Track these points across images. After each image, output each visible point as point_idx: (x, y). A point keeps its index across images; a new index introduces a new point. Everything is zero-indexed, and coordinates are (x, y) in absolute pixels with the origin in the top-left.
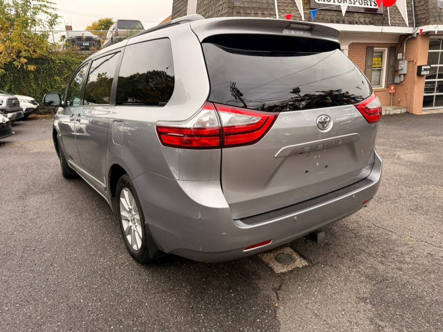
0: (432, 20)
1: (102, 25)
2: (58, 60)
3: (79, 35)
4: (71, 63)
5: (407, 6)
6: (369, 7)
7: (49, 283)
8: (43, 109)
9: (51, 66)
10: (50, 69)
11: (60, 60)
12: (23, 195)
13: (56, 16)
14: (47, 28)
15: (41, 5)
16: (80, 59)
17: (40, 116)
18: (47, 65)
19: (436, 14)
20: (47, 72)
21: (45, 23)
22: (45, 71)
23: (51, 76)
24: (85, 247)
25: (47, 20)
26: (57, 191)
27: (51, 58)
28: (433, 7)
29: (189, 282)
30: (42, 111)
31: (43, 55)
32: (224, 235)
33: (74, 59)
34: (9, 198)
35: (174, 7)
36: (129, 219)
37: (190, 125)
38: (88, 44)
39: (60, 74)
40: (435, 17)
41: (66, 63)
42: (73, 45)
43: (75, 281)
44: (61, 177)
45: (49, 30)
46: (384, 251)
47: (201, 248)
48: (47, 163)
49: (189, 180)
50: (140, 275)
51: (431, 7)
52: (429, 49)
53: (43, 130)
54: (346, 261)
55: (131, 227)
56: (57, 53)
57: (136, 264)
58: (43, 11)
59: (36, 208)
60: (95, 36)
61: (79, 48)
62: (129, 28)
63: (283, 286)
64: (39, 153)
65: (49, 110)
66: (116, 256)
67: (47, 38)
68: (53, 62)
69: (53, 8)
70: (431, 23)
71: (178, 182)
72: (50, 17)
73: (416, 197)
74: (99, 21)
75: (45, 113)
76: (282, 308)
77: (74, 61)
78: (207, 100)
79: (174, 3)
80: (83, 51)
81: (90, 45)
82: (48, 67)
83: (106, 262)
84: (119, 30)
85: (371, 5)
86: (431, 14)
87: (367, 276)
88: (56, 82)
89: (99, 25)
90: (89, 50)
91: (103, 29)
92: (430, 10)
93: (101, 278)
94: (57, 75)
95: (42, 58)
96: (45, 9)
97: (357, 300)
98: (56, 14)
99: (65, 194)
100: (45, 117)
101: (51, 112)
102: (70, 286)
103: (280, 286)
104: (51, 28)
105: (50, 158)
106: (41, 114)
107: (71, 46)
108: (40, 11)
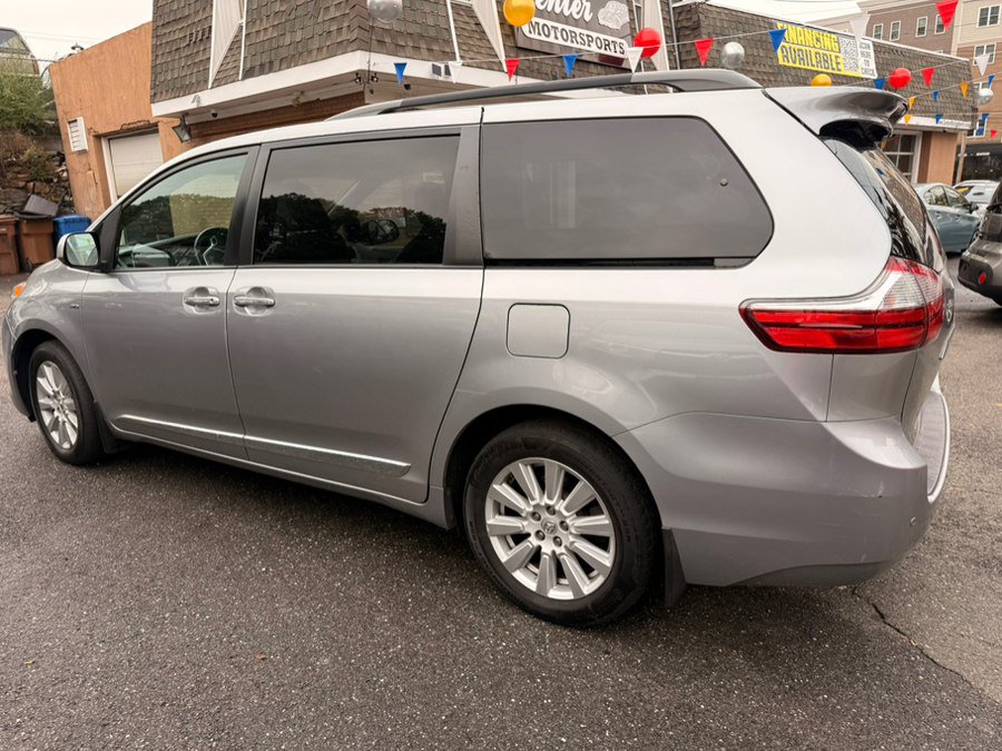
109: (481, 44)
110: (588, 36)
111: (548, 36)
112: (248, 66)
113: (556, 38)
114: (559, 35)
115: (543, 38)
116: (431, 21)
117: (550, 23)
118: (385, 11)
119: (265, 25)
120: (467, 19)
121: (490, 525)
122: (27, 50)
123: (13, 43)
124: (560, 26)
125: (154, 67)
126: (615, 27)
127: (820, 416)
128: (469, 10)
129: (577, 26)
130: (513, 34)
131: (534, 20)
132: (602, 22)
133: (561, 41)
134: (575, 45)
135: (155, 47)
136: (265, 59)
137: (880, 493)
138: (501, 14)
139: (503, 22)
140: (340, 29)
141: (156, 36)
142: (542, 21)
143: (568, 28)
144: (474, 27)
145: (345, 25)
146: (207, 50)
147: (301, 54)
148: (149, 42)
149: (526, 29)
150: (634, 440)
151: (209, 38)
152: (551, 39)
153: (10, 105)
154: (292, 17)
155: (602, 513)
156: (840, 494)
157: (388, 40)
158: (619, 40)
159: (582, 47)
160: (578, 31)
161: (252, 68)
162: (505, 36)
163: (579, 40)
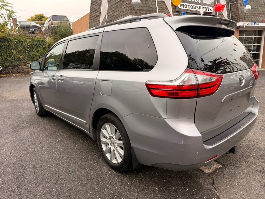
0: (241, 19)
1: (37, 18)
2: (15, 39)
3: (28, 24)
4: (23, 42)
5: (227, 12)
6: (208, 11)
7: (62, 190)
8: (5, 71)
9: (10, 44)
10: (9, 45)
11: (16, 40)
12: (16, 130)
13: (13, 12)
14: (7, 19)
15: (3, 5)
16: (29, 39)
17: (2, 75)
18: (7, 42)
19: (243, 16)
20: (7, 47)
21: (5, 16)
22: (6, 47)
23: (10, 49)
24: (76, 163)
25: (7, 14)
26: (38, 125)
27: (10, 38)
28: (241, 13)
29: (156, 183)
30: (3, 72)
31: (4, 36)
32: (198, 154)
33: (25, 39)
34: (6, 131)
35: (91, 8)
36: (108, 143)
37: (176, 83)
38: (34, 30)
39: (16, 48)
40: (242, 18)
41: (19, 41)
42: (24, 30)
43: (80, 187)
44: (36, 116)
45: (8, 20)
46: (261, 155)
47: (181, 162)
48: (22, 107)
49: (174, 118)
50: (122, 180)
51: (240, 12)
52: (239, 36)
53: (8, 84)
54: (243, 162)
55: (111, 148)
56: (13, 35)
57: (116, 173)
58: (4, 8)
59: (29, 138)
60: (38, 25)
61: (28, 32)
62: (60, 20)
63: (215, 182)
64: (13, 100)
65: (8, 71)
66: (100, 167)
67: (7, 26)
68: (11, 41)
69: (11, 7)
70: (241, 21)
71: (165, 120)
72: (8, 12)
73: (261, 121)
74: (35, 16)
75: (6, 73)
76: (221, 196)
77: (25, 40)
78: (187, 67)
79: (91, 6)
80: (30, 34)
81: (35, 30)
82: (7, 44)
83: (95, 173)
84: (53, 21)
85: (208, 10)
86: (240, 16)
87: (260, 172)
88: (13, 54)
89: (35, 18)
90: (34, 33)
91: (38, 21)
92: (240, 14)
93: (97, 183)
94: (14, 49)
95: (4, 38)
96: (5, 7)
97: (262, 187)
98: (12, 11)
99: (44, 127)
100: (7, 76)
101: (10, 73)
102: (79, 191)
103: (213, 181)
104: (9, 19)
105: (23, 103)
106: (3, 74)
107: (22, 31)
108: (2, 8)
109: (166, 11)
110: (199, 7)
111: (186, 8)
112: (107, 21)
113: (189, 8)
114: (190, 7)
115: (185, 8)
116: (151, 6)
117: (187, 4)
118: (136, 4)
119: (111, 11)
120: (163, 5)
121: (102, 140)
122: (68, 21)
123: (65, 19)
124: (190, 5)
125: (90, 23)
126: (209, 3)
127: (164, 117)
128: (164, 3)
129: (196, 4)
130: (175, 8)
131: (182, 3)
132: (204, 2)
133: (190, 9)
134: (195, 10)
135: (90, 18)
136: (111, 19)
137: (182, 143)
138: (172, 3)
139: (172, 5)
140: (126, 10)
141: (90, 15)
142: (184, 4)
143: (193, 5)
144: (164, 7)
145: (127, 9)
146: (100, 18)
147: (118, 17)
148: (89, 16)
149: (179, 6)
150: (124, 120)
151: (100, 15)
152: (188, 8)
153: (63, 33)
154: (117, 8)
155: (121, 140)
156: (171, 142)
157: (138, 12)
158: (209, 7)
159: (197, 10)
160: (196, 5)
161: (108, 21)
162: (173, 9)
163: (196, 8)
